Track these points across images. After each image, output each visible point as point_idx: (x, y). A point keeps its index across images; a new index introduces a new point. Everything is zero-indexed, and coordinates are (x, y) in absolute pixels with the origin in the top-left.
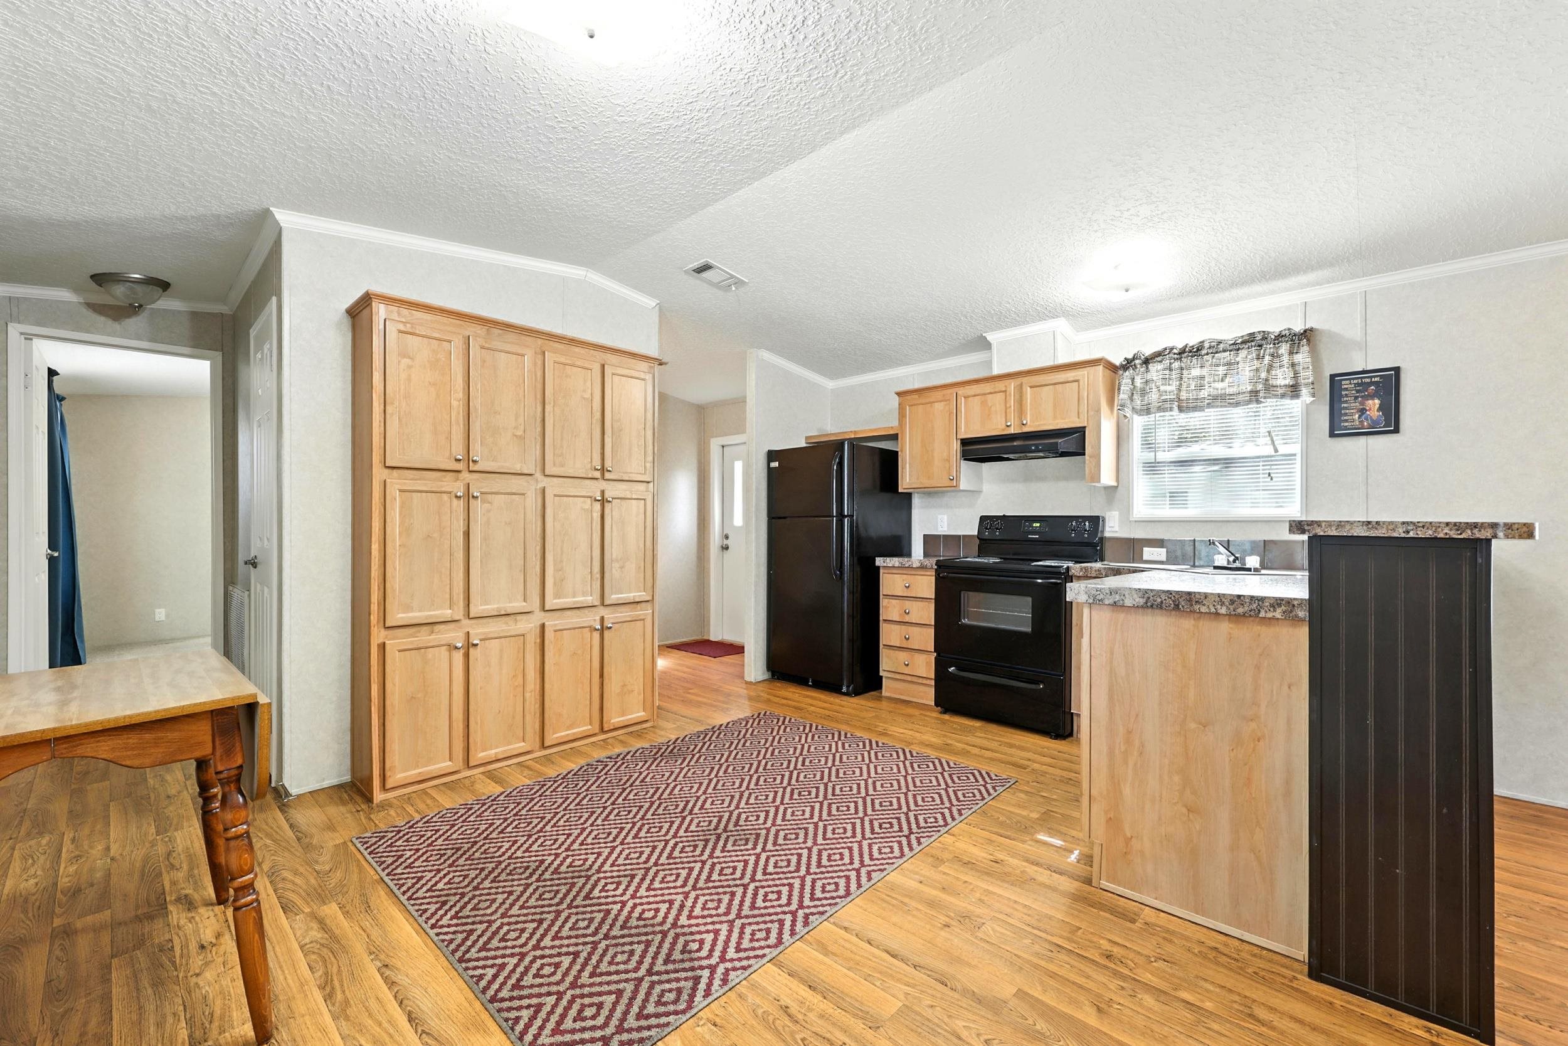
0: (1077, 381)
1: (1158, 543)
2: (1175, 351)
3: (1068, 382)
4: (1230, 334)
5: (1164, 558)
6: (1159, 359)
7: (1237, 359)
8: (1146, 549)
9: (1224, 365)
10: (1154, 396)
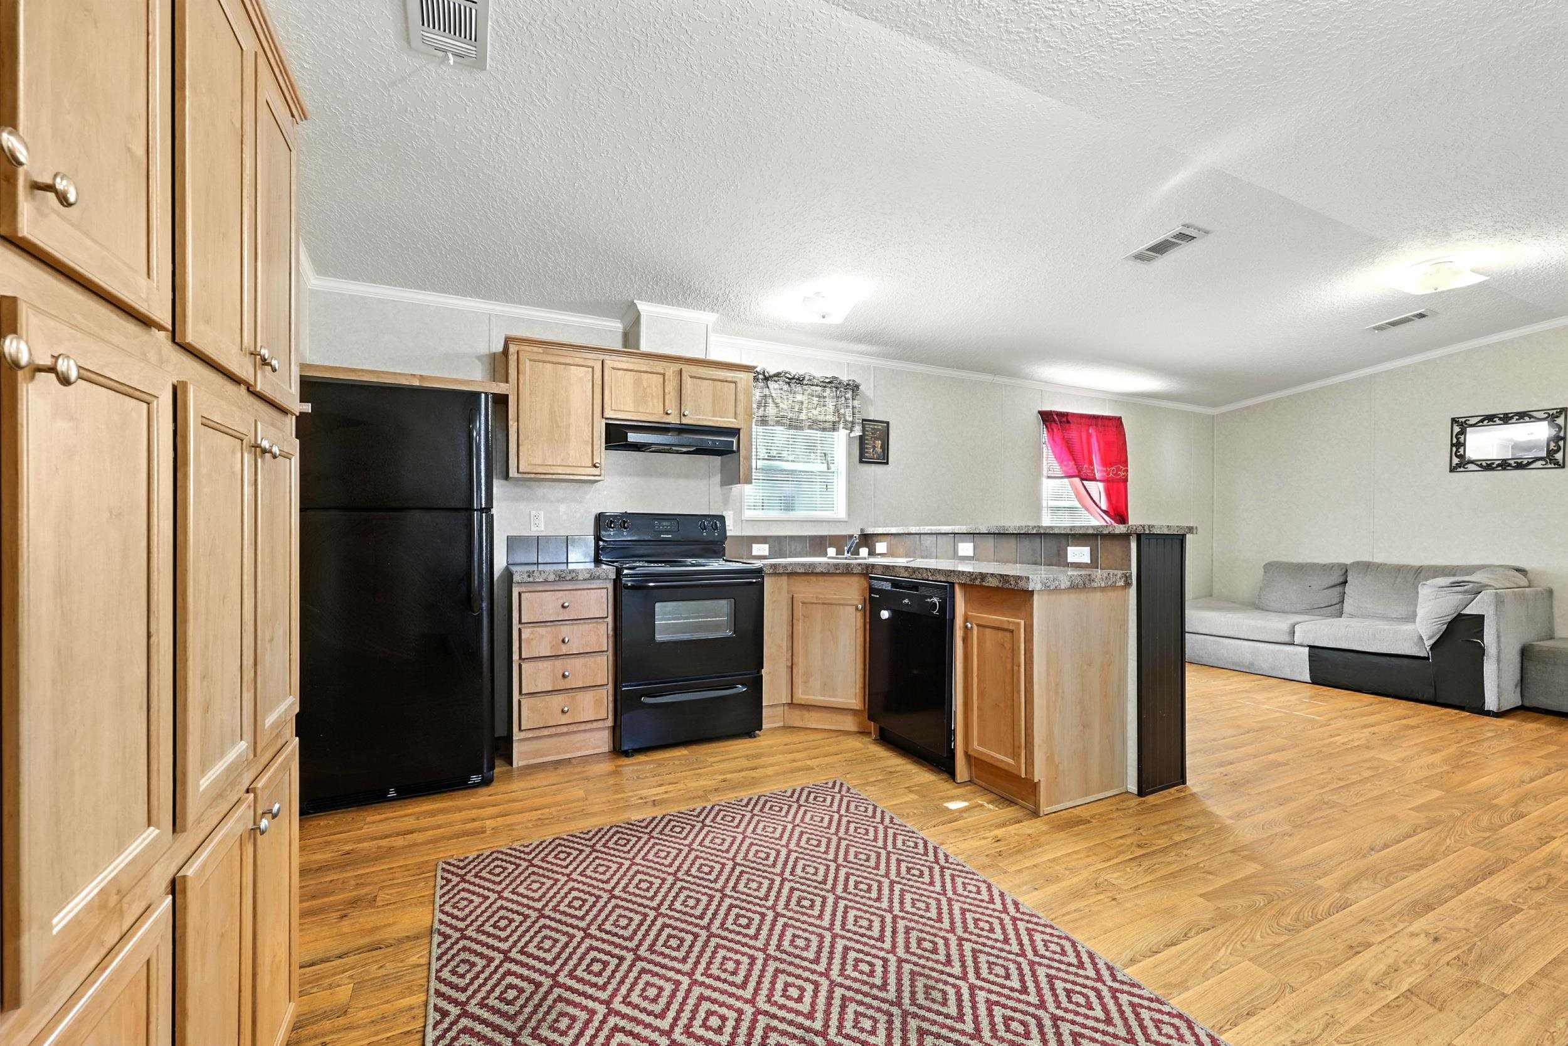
0: (735, 383)
1: (763, 540)
2: (788, 375)
3: (726, 381)
4: (820, 372)
5: (766, 553)
6: (776, 379)
7: (825, 394)
8: (754, 546)
9: (817, 396)
10: (771, 411)
